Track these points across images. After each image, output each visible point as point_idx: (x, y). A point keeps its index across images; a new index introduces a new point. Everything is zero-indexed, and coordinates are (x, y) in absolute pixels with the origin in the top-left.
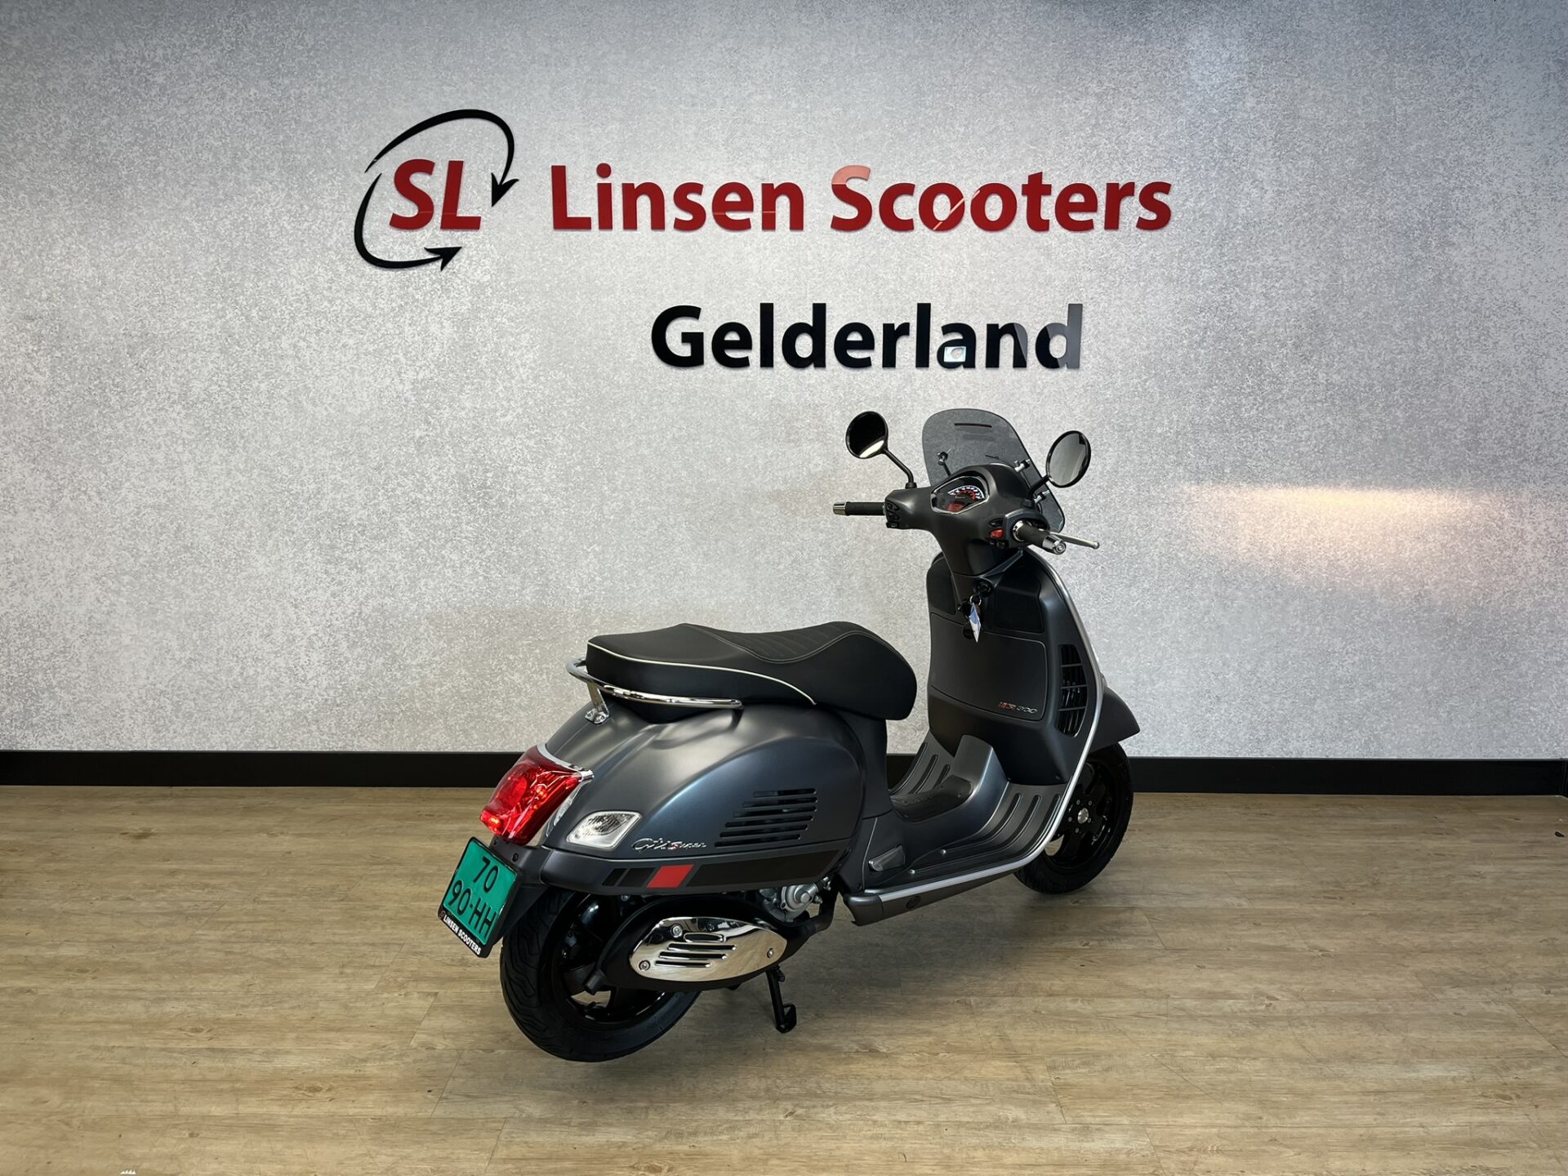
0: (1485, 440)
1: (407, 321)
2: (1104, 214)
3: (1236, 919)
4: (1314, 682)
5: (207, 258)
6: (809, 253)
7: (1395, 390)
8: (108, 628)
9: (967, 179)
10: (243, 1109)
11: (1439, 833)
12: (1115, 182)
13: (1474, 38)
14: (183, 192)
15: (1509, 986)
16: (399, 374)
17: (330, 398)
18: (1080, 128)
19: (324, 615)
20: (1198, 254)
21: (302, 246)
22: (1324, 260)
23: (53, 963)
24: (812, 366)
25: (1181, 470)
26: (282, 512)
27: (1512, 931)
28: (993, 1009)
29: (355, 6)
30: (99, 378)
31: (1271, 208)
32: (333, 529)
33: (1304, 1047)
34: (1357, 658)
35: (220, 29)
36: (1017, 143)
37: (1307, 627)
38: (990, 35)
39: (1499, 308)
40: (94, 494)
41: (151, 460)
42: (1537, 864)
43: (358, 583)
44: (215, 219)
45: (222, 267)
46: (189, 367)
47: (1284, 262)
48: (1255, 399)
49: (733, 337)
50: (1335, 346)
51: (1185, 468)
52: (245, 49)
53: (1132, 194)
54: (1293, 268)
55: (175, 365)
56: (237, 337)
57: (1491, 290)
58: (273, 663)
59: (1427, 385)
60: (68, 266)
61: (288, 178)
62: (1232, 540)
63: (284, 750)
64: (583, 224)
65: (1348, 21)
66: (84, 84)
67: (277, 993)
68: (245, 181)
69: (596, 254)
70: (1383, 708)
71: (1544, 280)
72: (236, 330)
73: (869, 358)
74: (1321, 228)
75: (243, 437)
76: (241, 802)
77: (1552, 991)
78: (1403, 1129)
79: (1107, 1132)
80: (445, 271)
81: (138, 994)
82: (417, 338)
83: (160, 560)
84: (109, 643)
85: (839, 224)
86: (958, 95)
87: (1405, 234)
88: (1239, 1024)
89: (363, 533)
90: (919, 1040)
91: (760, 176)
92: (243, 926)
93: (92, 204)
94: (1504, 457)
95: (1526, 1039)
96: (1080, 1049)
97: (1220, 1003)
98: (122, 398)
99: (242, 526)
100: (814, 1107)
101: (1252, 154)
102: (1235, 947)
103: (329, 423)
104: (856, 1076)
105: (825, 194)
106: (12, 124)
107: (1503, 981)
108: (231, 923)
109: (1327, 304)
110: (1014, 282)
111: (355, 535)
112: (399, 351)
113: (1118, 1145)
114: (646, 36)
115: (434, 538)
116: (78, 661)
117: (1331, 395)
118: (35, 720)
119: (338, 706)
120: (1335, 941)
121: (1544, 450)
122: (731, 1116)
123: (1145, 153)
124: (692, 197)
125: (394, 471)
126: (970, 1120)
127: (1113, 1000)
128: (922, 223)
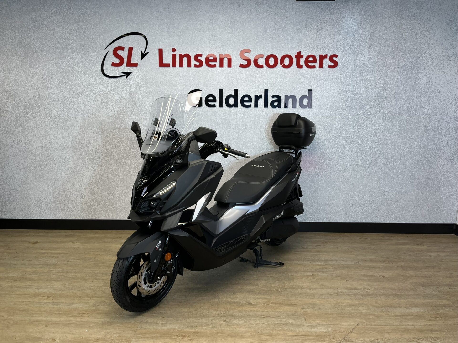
0: (430, 130)
1: (116, 93)
2: (318, 63)
3: (357, 267)
4: (380, 200)
5: (58, 75)
6: (233, 74)
7: (404, 115)
8: (27, 182)
9: (279, 53)
10: (62, 319)
11: (417, 244)
12: (322, 54)
13: (425, 13)
14: (51, 55)
15: (438, 286)
16: (114, 109)
17: (93, 115)
18: (311, 39)
19: (91, 179)
20: (346, 75)
21: (86, 71)
22: (382, 77)
23: (7, 278)
24: (234, 107)
25: (341, 138)
26: (79, 149)
27: (439, 271)
28: (286, 292)
29: (102, 2)
30: (26, 109)
31: (367, 62)
32: (94, 154)
33: (377, 303)
34: (393, 193)
35: (63, 9)
36: (293, 43)
37: (378, 184)
38: (285, 12)
39: (434, 91)
40: (24, 143)
41: (41, 133)
42: (447, 253)
43: (101, 170)
44: (60, 63)
45: (62, 77)
46: (52, 106)
47: (370, 78)
48: (363, 117)
49: (211, 98)
50: (386, 102)
51: (342, 137)
52: (70, 15)
53: (327, 58)
54: (373, 79)
55: (48, 105)
56: (66, 97)
57: (431, 86)
58: (75, 193)
59: (413, 114)
60: (18, 77)
61: (82, 52)
62: (356, 158)
63: (78, 219)
64: (168, 65)
65: (389, 8)
66: (23, 24)
67: (73, 287)
68: (69, 52)
69: (171, 74)
70: (401, 208)
71: (446, 83)
72: (66, 95)
73: (250, 105)
74: (381, 68)
75: (67, 127)
76: (65, 234)
77: (451, 288)
78: (407, 326)
79: (319, 327)
80: (127, 79)
81: (32, 287)
82: (119, 98)
83: (43, 162)
84: (27, 187)
85: (242, 66)
86: (276, 29)
87: (406, 70)
88: (358, 297)
89: (102, 155)
90: (263, 301)
91: (219, 52)
92: (64, 268)
93: (25, 59)
94: (435, 135)
95: (443, 301)
96: (311, 303)
97: (353, 291)
98: (32, 115)
99: (67, 152)
100: (232, 319)
101: (361, 47)
102: (357, 275)
103: (93, 123)
104: (244, 311)
105: (238, 57)
106: (2, 36)
107: (437, 285)
108: (60, 267)
109: (383, 90)
110: (293, 83)
111: (100, 156)
112: (114, 102)
113: (322, 330)
114: (186, 11)
115: (123, 157)
116: (18, 192)
117: (385, 116)
118: (5, 210)
119: (94, 206)
120: (387, 274)
121: (447, 133)
122: (207, 321)
123: (330, 46)
124: (199, 58)
125: (112, 137)
126: (278, 323)
127: (321, 290)
128: (266, 66)
